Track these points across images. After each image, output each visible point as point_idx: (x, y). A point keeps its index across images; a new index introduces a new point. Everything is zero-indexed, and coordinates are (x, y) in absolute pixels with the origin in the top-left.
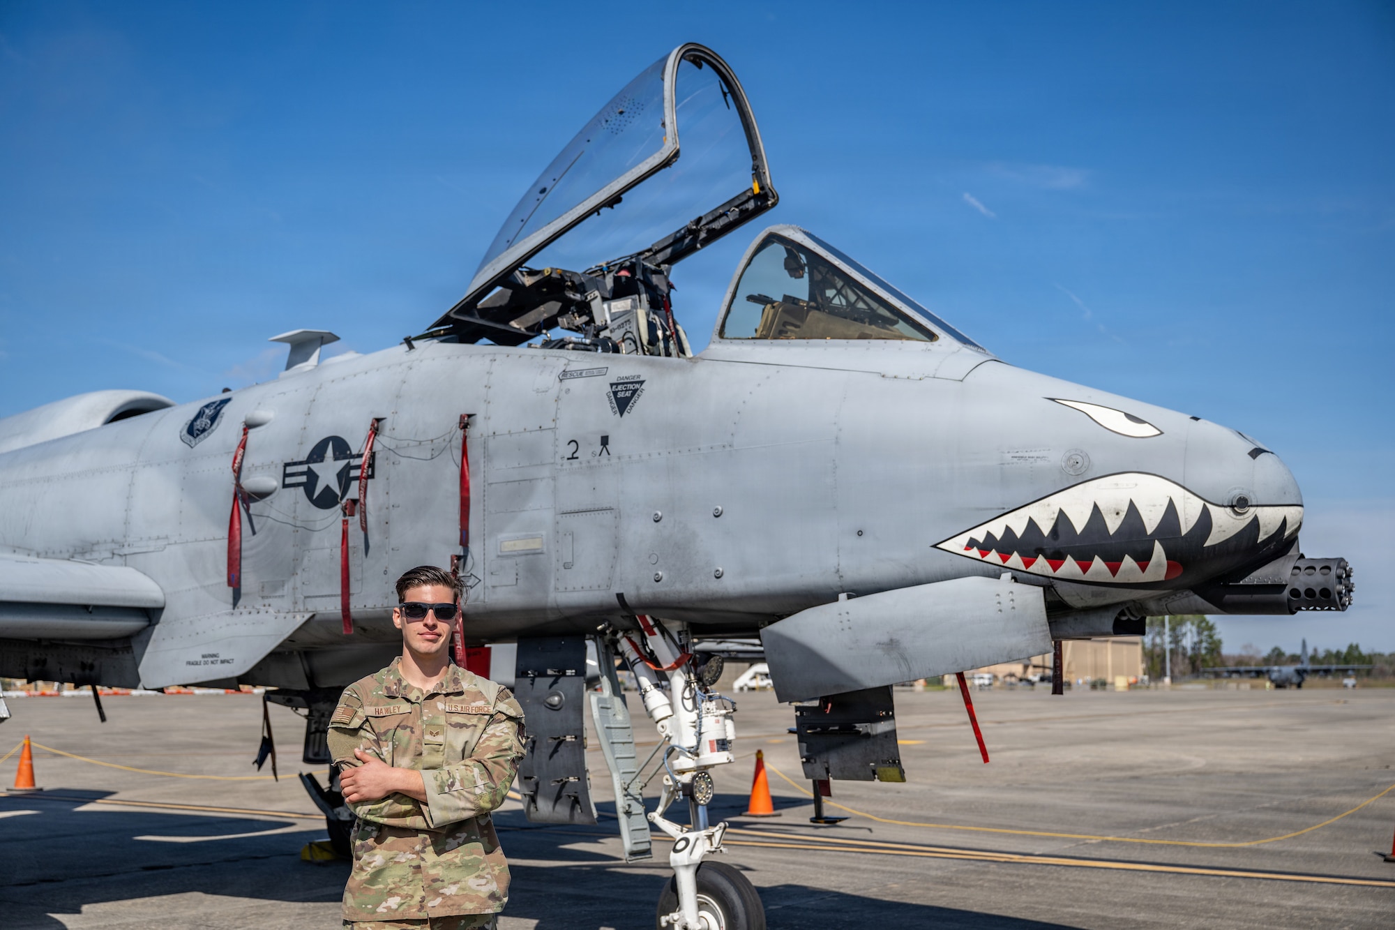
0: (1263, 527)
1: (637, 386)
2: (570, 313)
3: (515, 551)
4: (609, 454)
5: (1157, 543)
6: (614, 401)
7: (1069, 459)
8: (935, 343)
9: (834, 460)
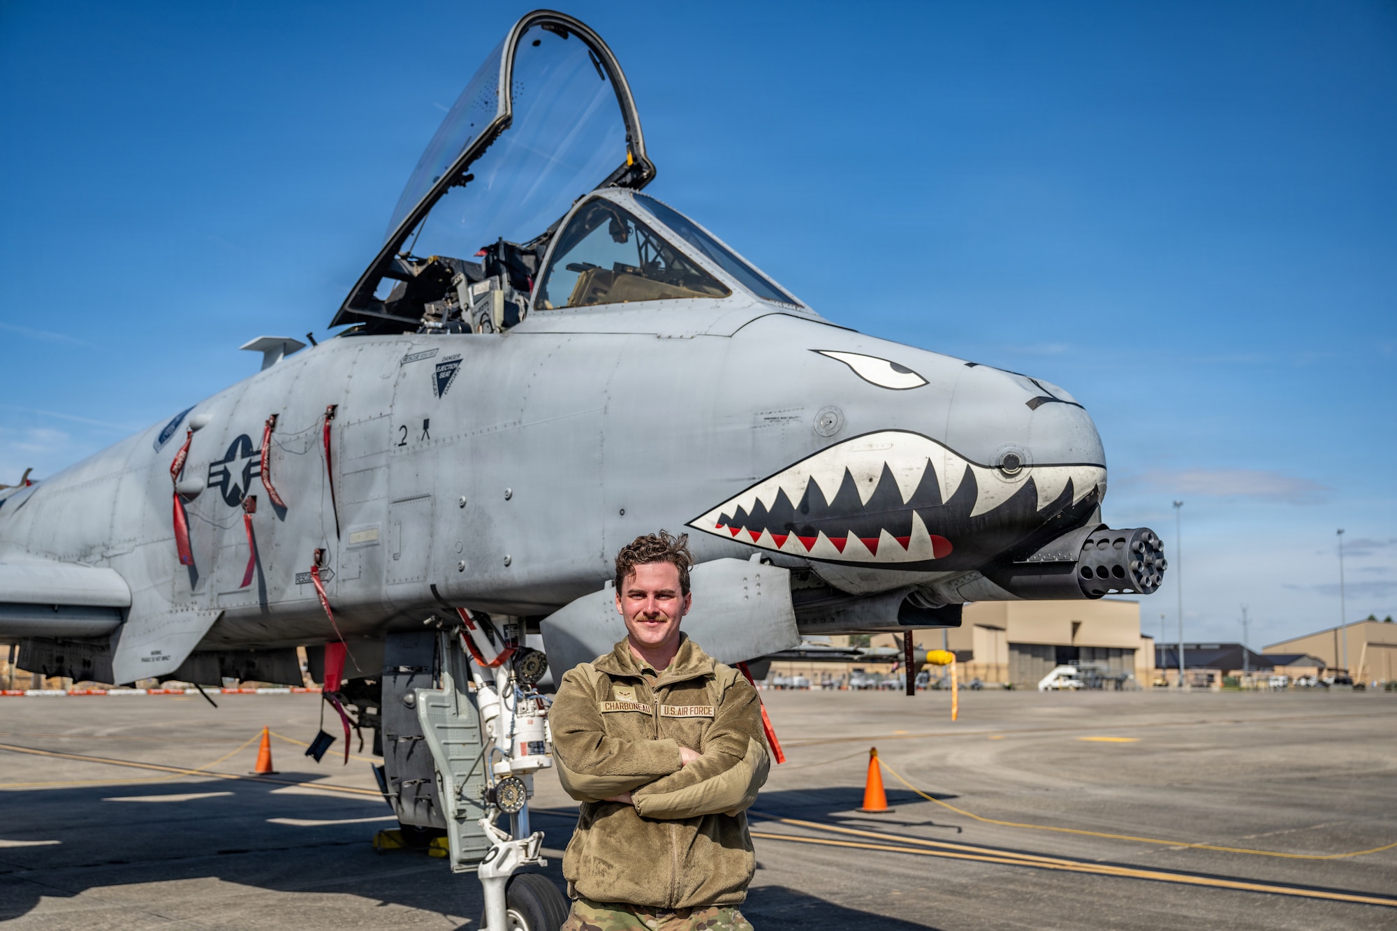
0: (1041, 491)
1: (456, 365)
2: (444, 299)
3: (359, 543)
4: (429, 438)
5: (915, 513)
6: (436, 379)
7: (822, 419)
8: (727, 299)
9: (602, 432)
